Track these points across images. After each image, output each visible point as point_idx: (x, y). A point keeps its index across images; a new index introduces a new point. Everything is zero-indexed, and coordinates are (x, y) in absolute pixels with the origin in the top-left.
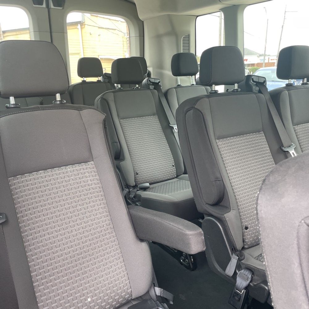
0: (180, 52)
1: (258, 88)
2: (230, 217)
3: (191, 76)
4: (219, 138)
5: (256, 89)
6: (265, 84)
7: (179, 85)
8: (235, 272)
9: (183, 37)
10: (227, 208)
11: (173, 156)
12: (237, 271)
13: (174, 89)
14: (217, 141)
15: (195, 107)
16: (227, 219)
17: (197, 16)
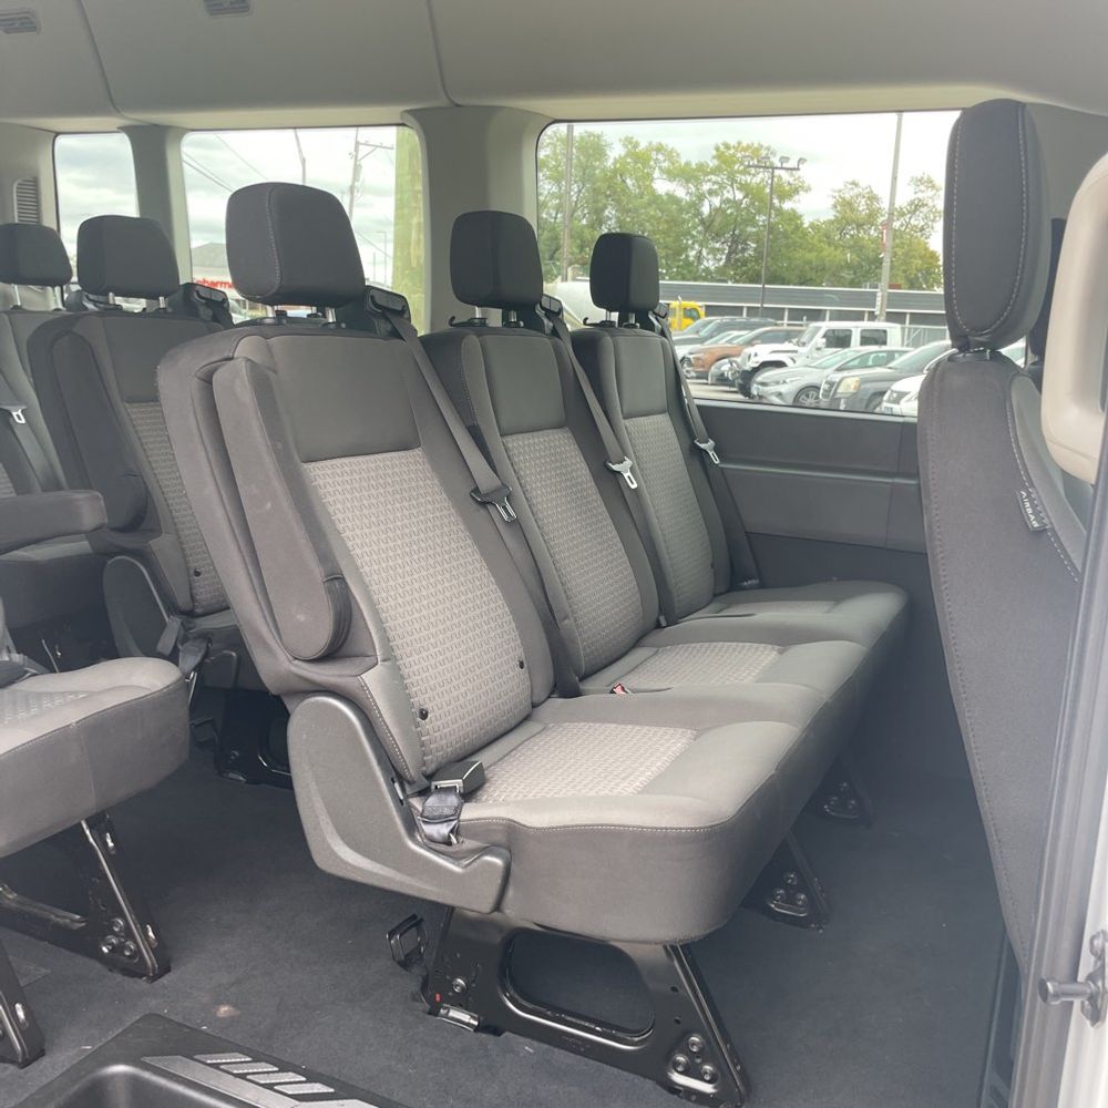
0: (10, 221)
1: (210, 312)
2: (161, 545)
3: (49, 288)
4: (131, 400)
5: (206, 313)
6: (225, 305)
7: (16, 307)
8: (175, 647)
9: (19, 181)
10: (156, 531)
11: (14, 487)
12: (180, 647)
13: (6, 317)
14: (127, 405)
15: (74, 330)
16: (154, 549)
17: (58, 134)
